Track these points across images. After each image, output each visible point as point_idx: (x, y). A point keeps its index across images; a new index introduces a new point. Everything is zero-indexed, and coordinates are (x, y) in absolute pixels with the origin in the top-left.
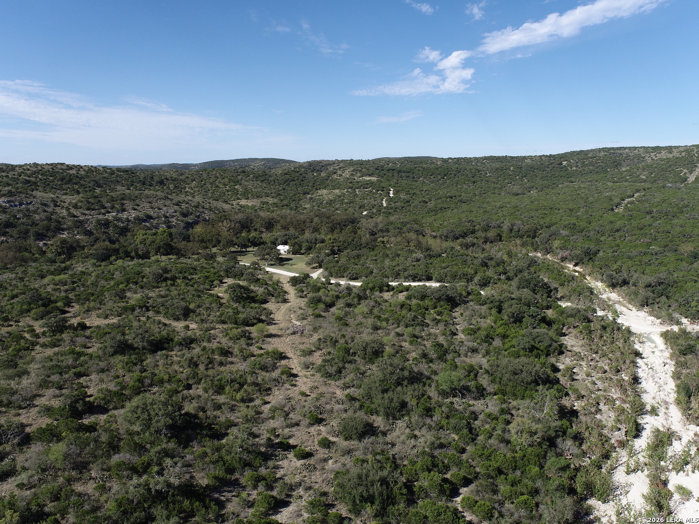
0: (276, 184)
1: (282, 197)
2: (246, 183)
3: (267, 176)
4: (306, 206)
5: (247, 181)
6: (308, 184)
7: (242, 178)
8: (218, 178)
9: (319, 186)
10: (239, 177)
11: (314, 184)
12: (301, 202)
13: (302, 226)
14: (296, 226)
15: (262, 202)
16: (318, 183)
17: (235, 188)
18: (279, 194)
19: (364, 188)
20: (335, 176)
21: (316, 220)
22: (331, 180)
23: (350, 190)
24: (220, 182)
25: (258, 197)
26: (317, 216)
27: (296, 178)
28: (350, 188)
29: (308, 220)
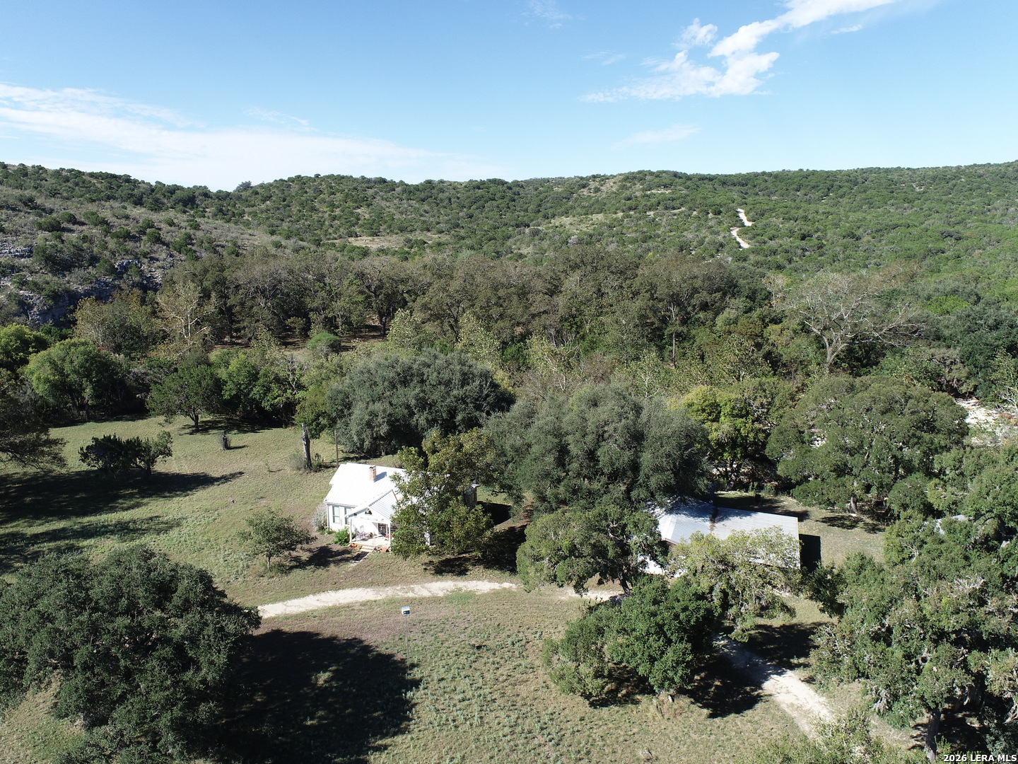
0: (454, 206)
1: (462, 232)
2: (383, 204)
3: (434, 191)
4: (524, 251)
5: (386, 200)
6: (525, 206)
7: (376, 193)
8: (321, 192)
9: (550, 211)
10: (370, 192)
11: (540, 205)
12: (508, 243)
13: (515, 308)
14: (486, 308)
15: (409, 241)
16: (549, 205)
17: (352, 213)
18: (458, 226)
19: (666, 208)
20: (585, 192)
21: (571, 283)
22: (577, 199)
23: (632, 213)
24: (323, 201)
25: (402, 230)
26: (575, 267)
27: (498, 195)
28: (630, 209)
29: (539, 284)
